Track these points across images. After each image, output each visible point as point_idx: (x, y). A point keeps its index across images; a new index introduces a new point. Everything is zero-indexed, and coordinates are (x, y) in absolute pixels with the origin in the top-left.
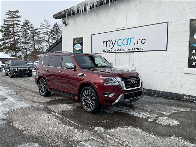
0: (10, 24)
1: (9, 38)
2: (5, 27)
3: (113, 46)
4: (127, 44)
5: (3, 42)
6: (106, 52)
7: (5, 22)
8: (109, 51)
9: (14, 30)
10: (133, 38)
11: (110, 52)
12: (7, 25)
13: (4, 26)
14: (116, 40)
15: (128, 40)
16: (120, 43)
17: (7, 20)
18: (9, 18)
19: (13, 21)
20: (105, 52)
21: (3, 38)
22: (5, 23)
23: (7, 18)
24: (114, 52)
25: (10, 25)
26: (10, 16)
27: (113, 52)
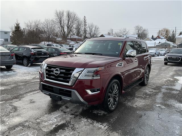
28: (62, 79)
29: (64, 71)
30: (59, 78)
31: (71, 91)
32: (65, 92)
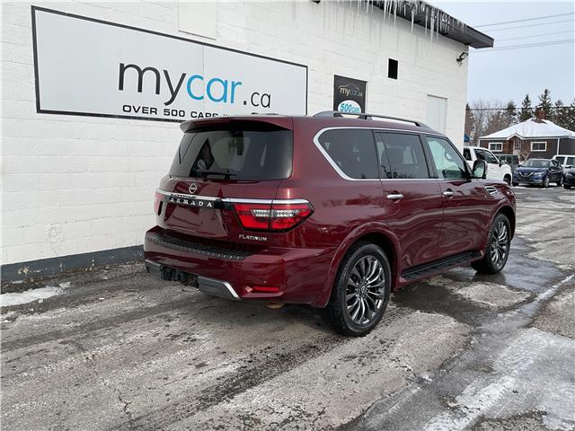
3: (174, 94)
4: (224, 98)
6: (140, 114)
8: (154, 110)
10: (240, 83)
11: (160, 115)
14: (184, 75)
15: (225, 84)
16: (198, 87)
20: (133, 113)
24: (178, 118)
27: (170, 117)
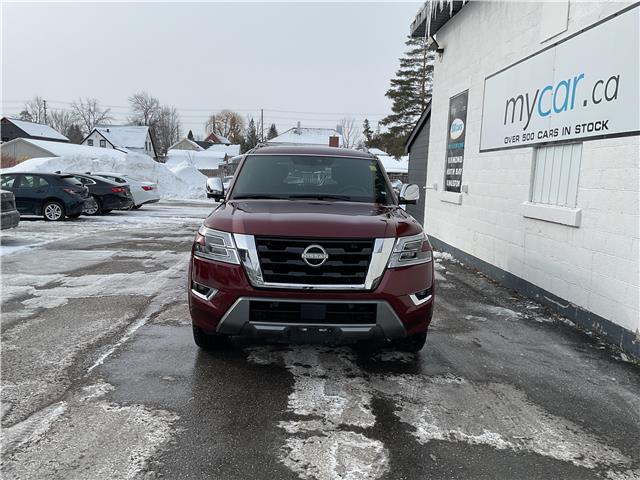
0: (416, 70)
1: (409, 114)
2: (400, 82)
5: (393, 124)
7: (402, 65)
9: (423, 87)
12: (406, 73)
13: (399, 78)
17: (407, 61)
18: (416, 52)
19: (425, 60)
21: (393, 113)
22: (404, 70)
23: (409, 54)
25: (414, 73)
26: (418, 47)
28: (338, 275)
29: (341, 251)
30: (324, 275)
31: (376, 305)
32: (352, 310)
